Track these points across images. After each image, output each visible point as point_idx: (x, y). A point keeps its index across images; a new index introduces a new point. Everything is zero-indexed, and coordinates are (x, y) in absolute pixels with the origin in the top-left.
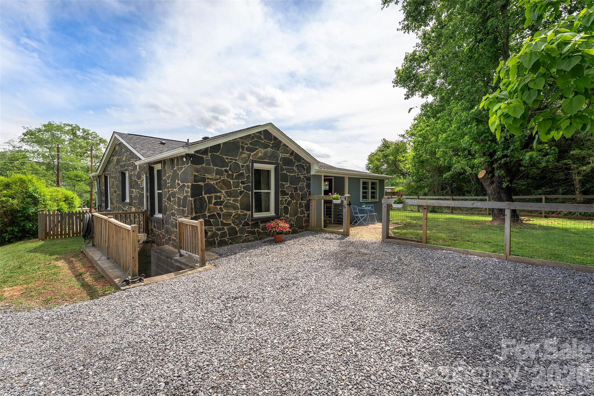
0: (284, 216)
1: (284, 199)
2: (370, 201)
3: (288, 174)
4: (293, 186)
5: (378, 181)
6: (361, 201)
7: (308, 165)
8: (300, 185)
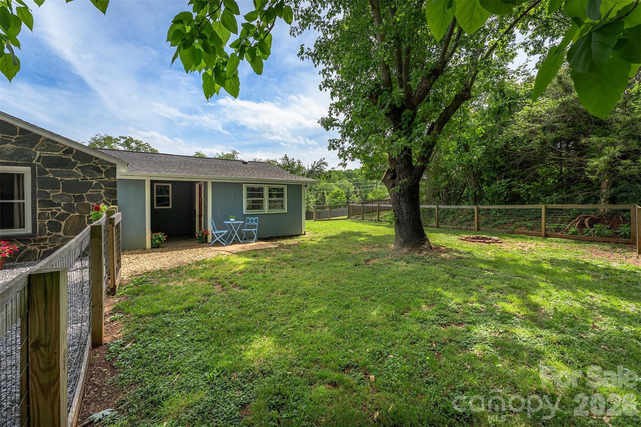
0: (49, 234)
1: (50, 212)
2: (266, 212)
3: (59, 178)
4: (72, 195)
5: (286, 186)
6: (244, 213)
7: (109, 166)
8: (89, 193)
